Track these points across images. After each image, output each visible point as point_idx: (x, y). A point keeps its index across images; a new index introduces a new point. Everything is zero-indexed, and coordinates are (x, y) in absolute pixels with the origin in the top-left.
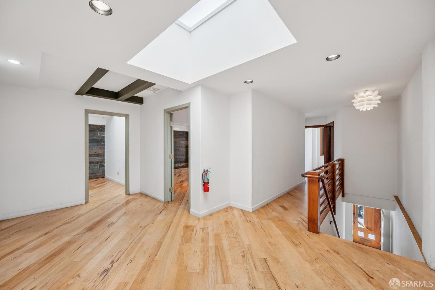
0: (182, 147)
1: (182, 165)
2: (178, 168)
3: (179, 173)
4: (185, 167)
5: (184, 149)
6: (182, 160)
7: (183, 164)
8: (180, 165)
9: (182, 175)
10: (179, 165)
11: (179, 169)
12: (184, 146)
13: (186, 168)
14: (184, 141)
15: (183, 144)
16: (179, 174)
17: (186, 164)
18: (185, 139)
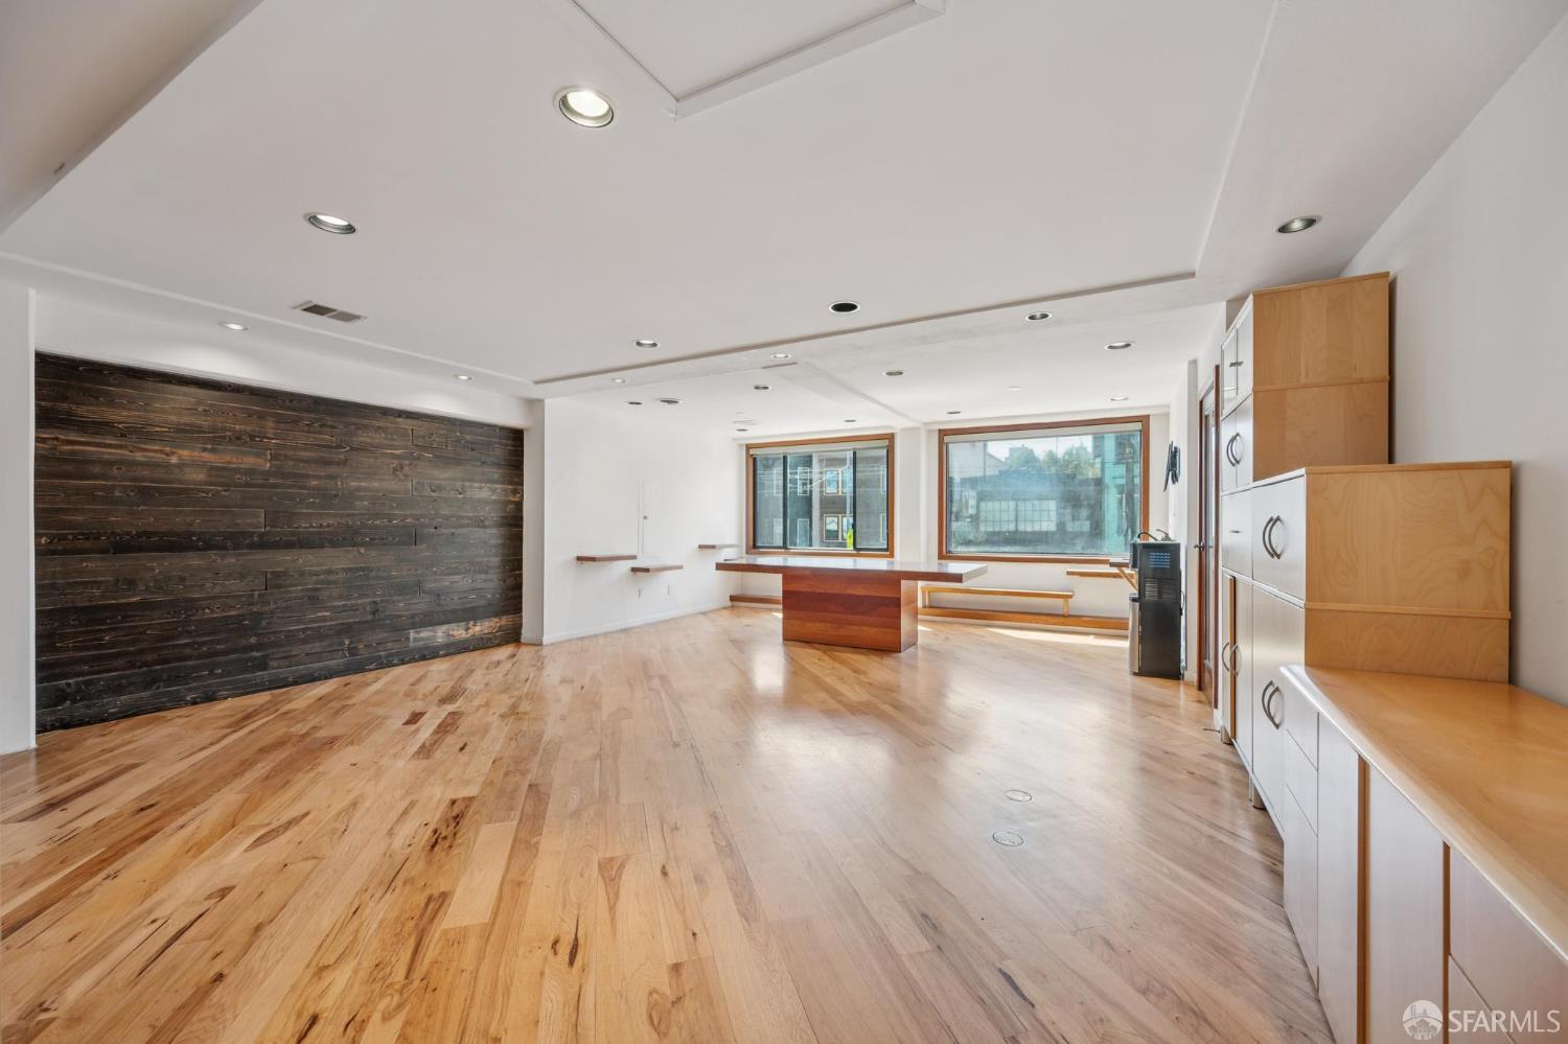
0: (480, 523)
1: (479, 628)
2: (446, 655)
3: (444, 701)
4: (499, 645)
5: (491, 537)
6: (483, 602)
7: (487, 624)
8: (467, 629)
9: (465, 725)
10: (459, 632)
11: (459, 658)
12: (492, 515)
13: (503, 653)
14: (489, 481)
15: (486, 502)
16: (450, 708)
17: (504, 621)
18: (495, 473)
